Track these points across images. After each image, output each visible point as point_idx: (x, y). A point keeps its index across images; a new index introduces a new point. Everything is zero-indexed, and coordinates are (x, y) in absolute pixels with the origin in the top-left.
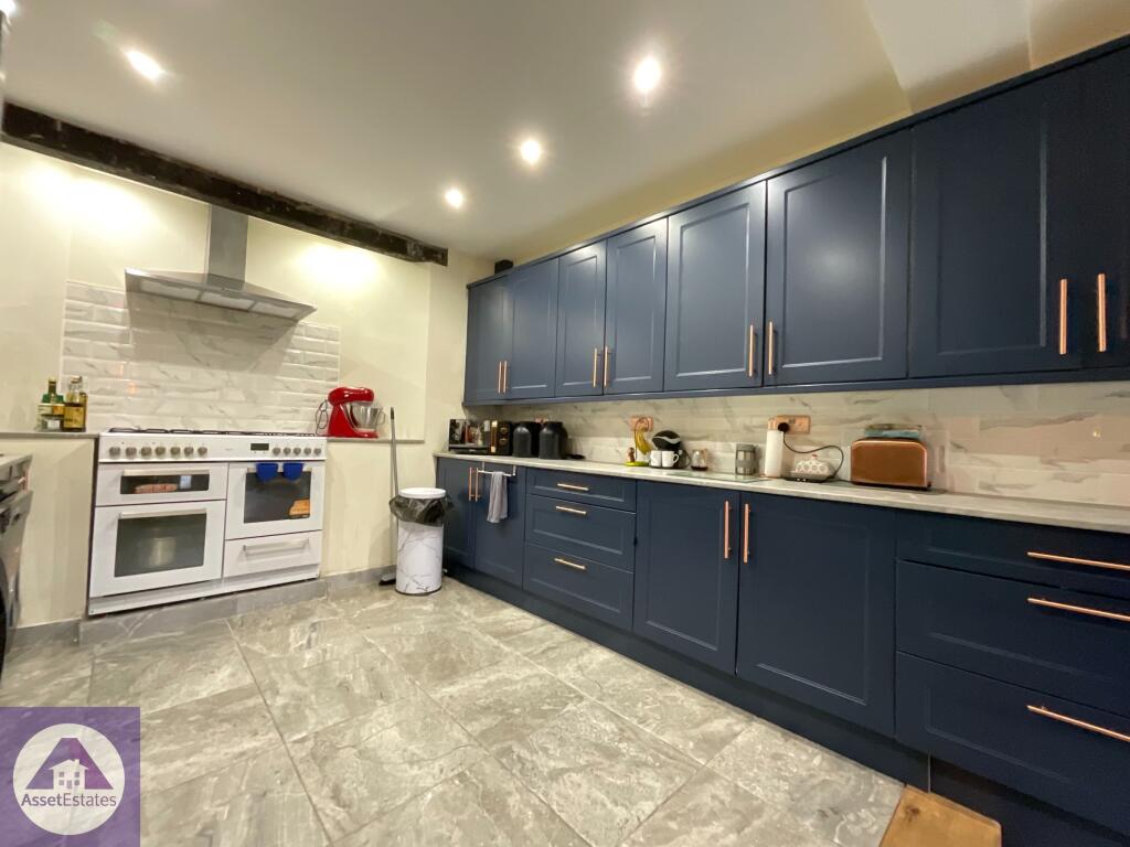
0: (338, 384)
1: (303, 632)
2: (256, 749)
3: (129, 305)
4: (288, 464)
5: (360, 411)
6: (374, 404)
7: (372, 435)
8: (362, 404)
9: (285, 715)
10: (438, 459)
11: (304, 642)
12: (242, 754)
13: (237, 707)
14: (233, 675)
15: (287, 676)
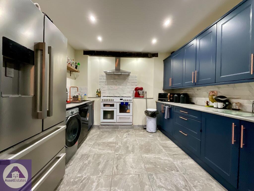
0: (137, 87)
1: (126, 135)
2: (111, 153)
3: (106, 77)
4: (126, 103)
5: (140, 92)
6: (143, 90)
7: (143, 97)
8: (141, 91)
9: (117, 149)
10: (157, 102)
11: (126, 137)
12: (108, 153)
13: (111, 145)
14: (114, 139)
15: (120, 142)
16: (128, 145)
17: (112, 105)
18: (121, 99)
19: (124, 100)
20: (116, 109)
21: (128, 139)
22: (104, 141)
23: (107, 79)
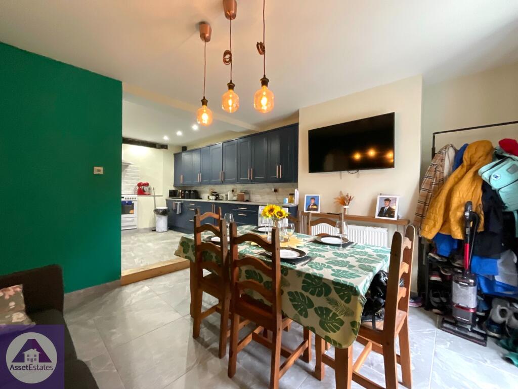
0: (140, 181)
5: (146, 188)
6: (149, 187)
7: (149, 194)
10: (167, 200)
19: (126, 199)
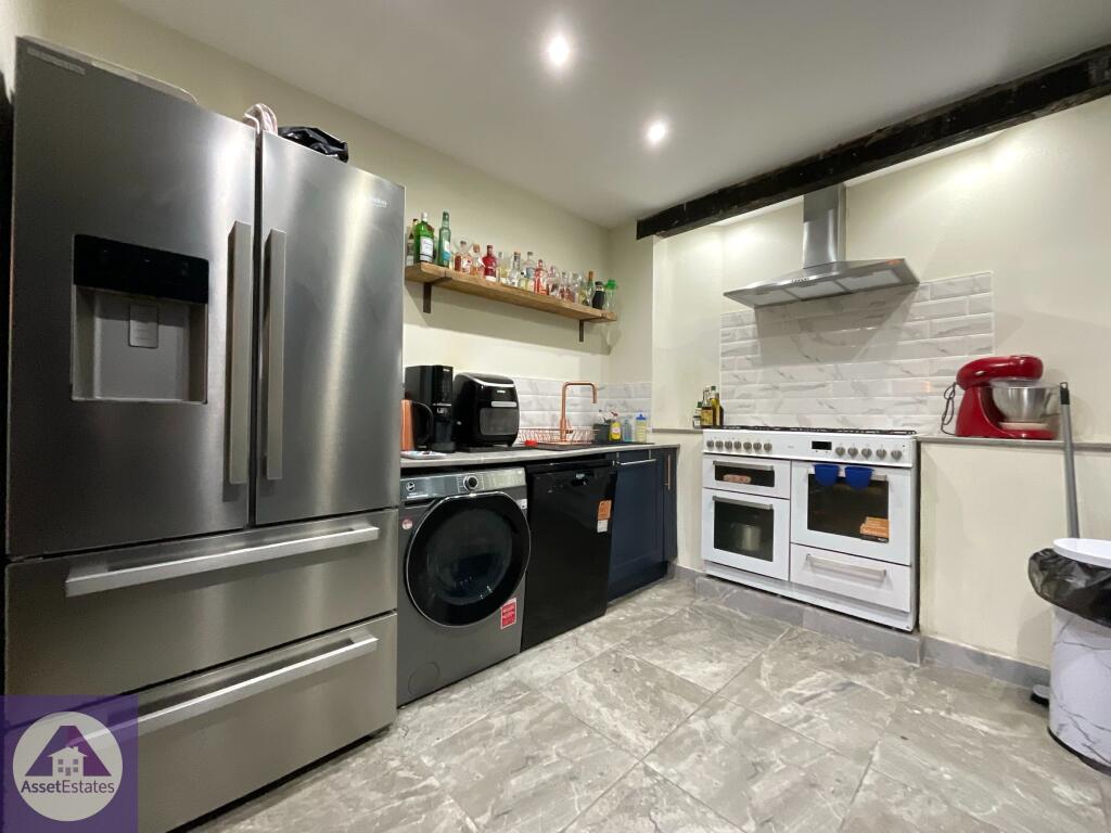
0: (982, 355)
1: (827, 683)
2: (626, 742)
4: (851, 468)
8: (1016, 383)
9: (680, 741)
11: (807, 693)
12: (618, 736)
13: (673, 700)
14: (716, 675)
15: (739, 711)
16: (773, 754)
17: (764, 478)
18: (817, 445)
19: (840, 452)
20: (789, 503)
21: (808, 718)
22: (657, 662)
23: (763, 331)
